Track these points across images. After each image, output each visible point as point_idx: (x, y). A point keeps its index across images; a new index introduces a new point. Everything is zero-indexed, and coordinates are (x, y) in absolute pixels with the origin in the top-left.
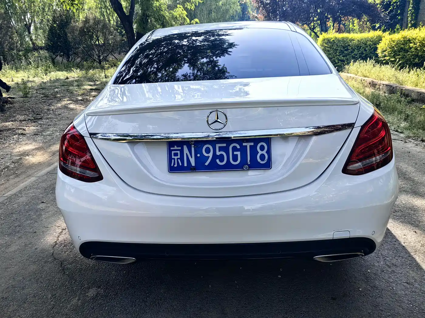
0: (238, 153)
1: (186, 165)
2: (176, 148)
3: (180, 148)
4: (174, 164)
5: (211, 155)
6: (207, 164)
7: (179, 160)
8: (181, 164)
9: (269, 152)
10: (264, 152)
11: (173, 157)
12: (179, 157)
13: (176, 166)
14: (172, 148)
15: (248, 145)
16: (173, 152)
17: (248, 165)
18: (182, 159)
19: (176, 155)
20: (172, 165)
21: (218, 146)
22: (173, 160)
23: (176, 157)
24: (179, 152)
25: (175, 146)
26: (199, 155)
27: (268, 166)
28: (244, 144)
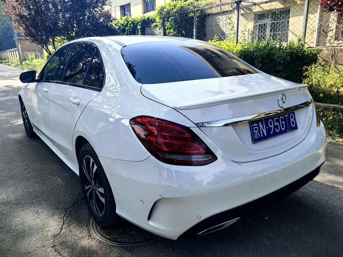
0: (284, 122)
1: (262, 136)
2: (255, 125)
3: (257, 124)
4: (256, 137)
5: (272, 126)
6: (272, 133)
7: (258, 133)
8: (259, 136)
9: (295, 119)
10: (293, 120)
11: (255, 132)
12: (258, 131)
13: (257, 138)
14: (253, 126)
15: (287, 116)
16: (254, 128)
17: (288, 129)
18: (259, 132)
19: (256, 129)
20: (255, 138)
21: (275, 119)
22: (255, 134)
23: (256, 132)
24: (257, 127)
25: (255, 124)
26: (267, 128)
27: (296, 128)
28: (285, 116)
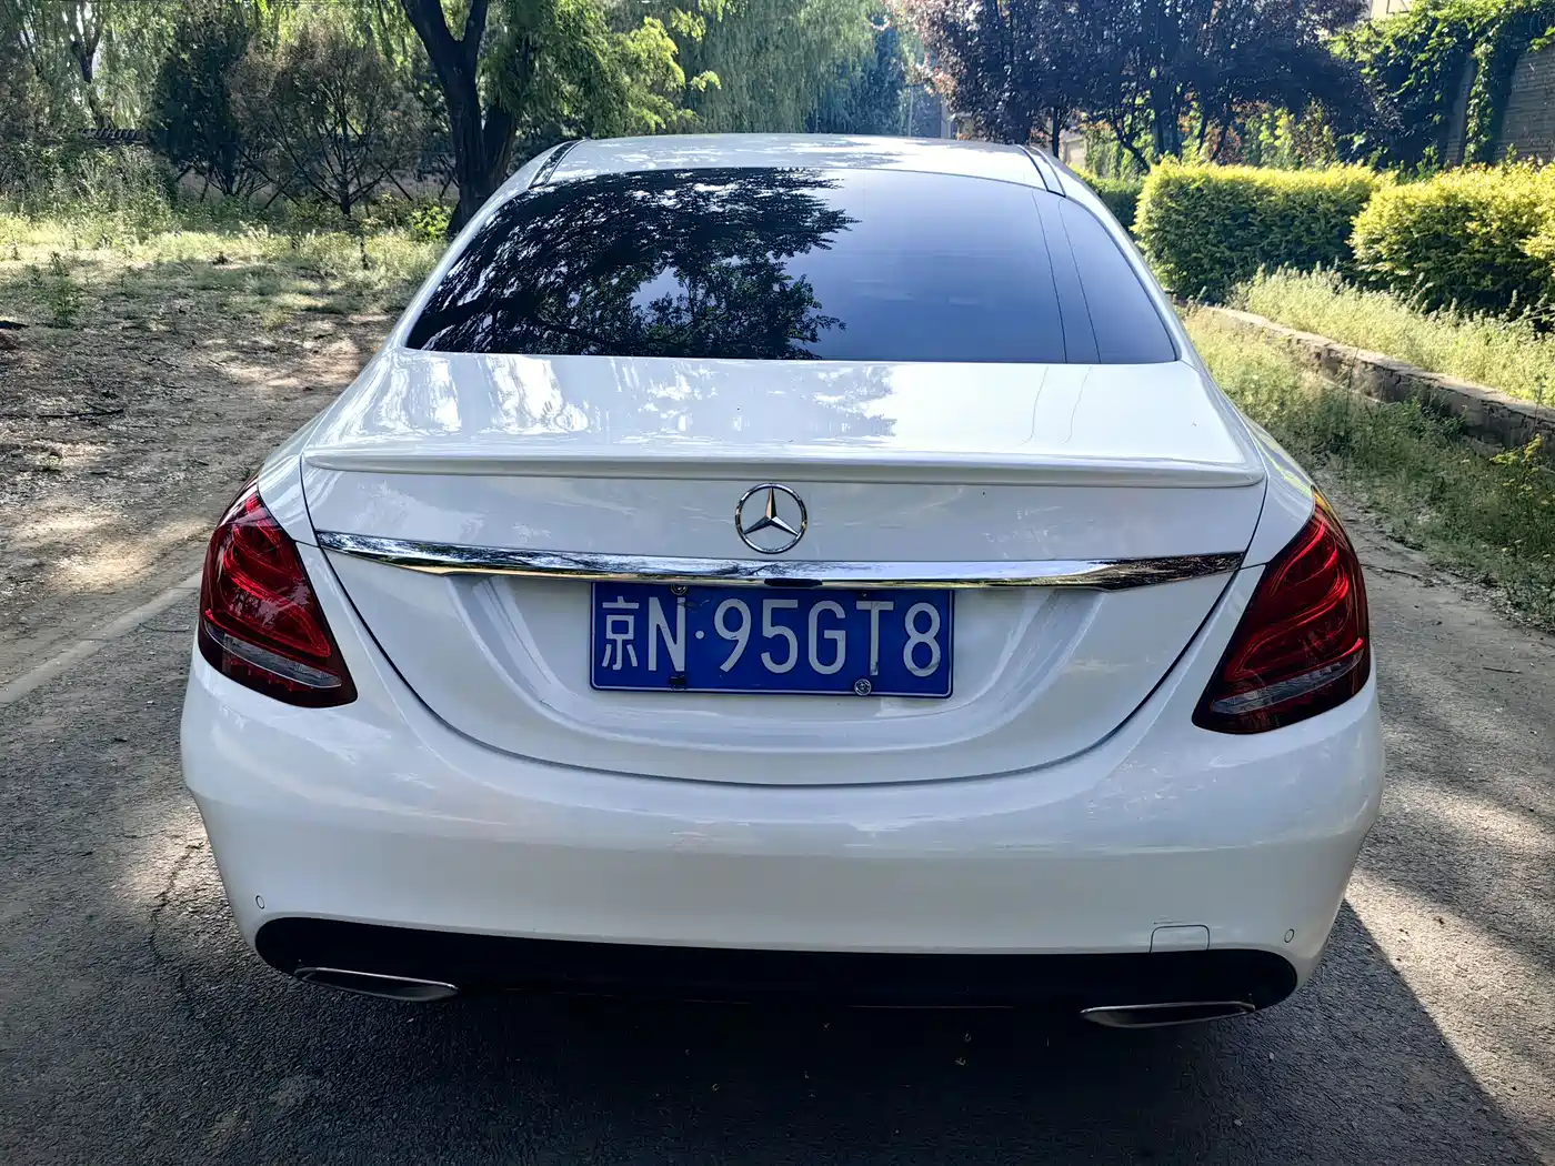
0: (839, 636)
1: (652, 666)
2: (621, 604)
3: (635, 606)
4: (613, 660)
5: (743, 635)
6: (726, 667)
7: (630, 647)
8: (635, 663)
9: (945, 638)
10: (929, 638)
11: (610, 635)
12: (630, 636)
13: (618, 666)
14: (606, 605)
15: (875, 608)
16: (610, 619)
17: (871, 679)
18: (640, 643)
19: (620, 627)
20: (605, 664)
21: (769, 605)
22: (609, 647)
23: (620, 638)
24: (630, 619)
25: (620, 598)
26: (700, 635)
27: (938, 685)
28: (861, 605)
